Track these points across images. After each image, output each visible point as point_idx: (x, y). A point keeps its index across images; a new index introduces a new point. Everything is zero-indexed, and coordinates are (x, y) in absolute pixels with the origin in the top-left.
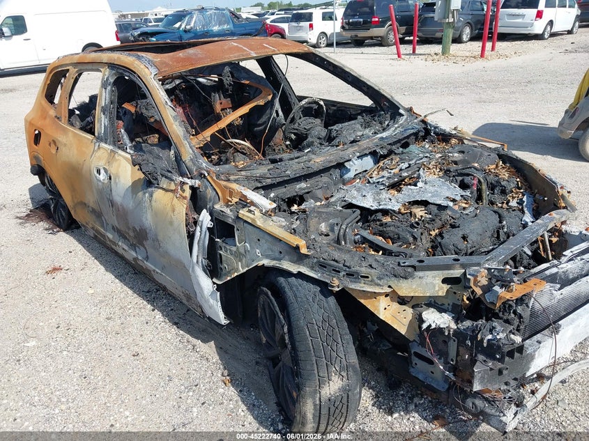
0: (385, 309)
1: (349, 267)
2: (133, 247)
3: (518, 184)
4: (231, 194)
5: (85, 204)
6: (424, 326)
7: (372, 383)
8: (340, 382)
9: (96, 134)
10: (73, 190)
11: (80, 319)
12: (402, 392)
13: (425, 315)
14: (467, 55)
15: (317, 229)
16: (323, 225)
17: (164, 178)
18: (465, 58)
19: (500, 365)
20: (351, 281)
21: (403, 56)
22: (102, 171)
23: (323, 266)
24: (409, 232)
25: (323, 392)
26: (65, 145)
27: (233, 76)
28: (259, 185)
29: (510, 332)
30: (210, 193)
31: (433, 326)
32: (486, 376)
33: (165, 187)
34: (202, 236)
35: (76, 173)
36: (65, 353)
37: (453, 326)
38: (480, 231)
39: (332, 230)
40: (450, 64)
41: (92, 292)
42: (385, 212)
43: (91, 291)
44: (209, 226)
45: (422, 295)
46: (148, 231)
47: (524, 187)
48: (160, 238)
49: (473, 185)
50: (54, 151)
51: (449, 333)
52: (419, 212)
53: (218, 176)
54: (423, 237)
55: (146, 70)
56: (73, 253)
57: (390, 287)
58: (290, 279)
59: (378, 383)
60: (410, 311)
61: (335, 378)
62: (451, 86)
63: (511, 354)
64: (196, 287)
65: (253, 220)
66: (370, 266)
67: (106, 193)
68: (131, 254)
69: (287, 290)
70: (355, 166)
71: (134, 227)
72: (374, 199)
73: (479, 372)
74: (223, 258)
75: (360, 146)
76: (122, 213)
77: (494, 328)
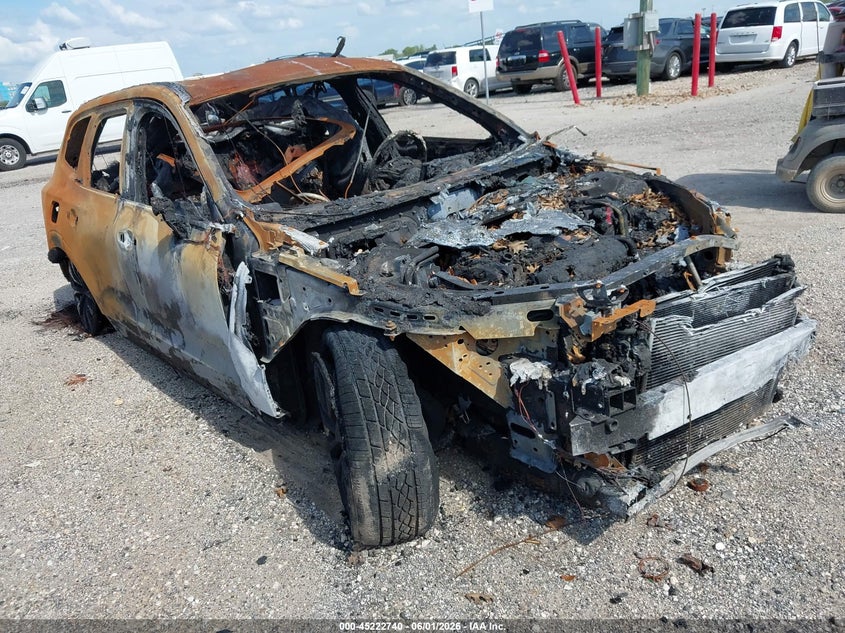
0: (461, 360)
1: (409, 307)
2: (168, 333)
3: (671, 216)
4: (273, 238)
5: (113, 289)
6: (513, 380)
7: (475, 484)
8: (400, 453)
9: (121, 192)
10: (98, 272)
11: (101, 434)
12: (512, 493)
13: (513, 367)
14: (674, 93)
15: (378, 269)
16: (386, 264)
17: (194, 229)
18: (668, 98)
19: (603, 417)
20: (414, 326)
21: (582, 102)
22: (127, 236)
23: (378, 309)
24: (498, 268)
25: (378, 467)
26: (85, 212)
27: (306, 114)
28: (312, 226)
29: (614, 372)
30: (247, 239)
31: (523, 379)
32: (588, 433)
33: (195, 239)
34: (239, 295)
35: (99, 246)
36: (77, 472)
37: (548, 375)
38: (593, 261)
39: (398, 270)
40: (648, 107)
41: (121, 402)
42: (475, 250)
43: (119, 402)
44: (247, 282)
45: (503, 337)
46: (180, 304)
47: (679, 219)
48: (193, 310)
49: (605, 218)
50: (73, 225)
51: (544, 387)
52: (518, 246)
53: (257, 217)
54: (517, 273)
55: (176, 98)
56: (102, 361)
57: (461, 328)
58: (340, 333)
59: (482, 484)
60: (497, 365)
61: (393, 447)
62: (645, 133)
63: (616, 401)
64: (238, 369)
65: (295, 262)
66: (436, 302)
67: (131, 263)
68: (165, 344)
69: (335, 344)
70: (447, 202)
71: (165, 305)
72: (463, 236)
73: (577, 428)
74: (270, 326)
75: (453, 177)
76: (152, 289)
77: (593, 369)
